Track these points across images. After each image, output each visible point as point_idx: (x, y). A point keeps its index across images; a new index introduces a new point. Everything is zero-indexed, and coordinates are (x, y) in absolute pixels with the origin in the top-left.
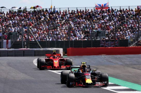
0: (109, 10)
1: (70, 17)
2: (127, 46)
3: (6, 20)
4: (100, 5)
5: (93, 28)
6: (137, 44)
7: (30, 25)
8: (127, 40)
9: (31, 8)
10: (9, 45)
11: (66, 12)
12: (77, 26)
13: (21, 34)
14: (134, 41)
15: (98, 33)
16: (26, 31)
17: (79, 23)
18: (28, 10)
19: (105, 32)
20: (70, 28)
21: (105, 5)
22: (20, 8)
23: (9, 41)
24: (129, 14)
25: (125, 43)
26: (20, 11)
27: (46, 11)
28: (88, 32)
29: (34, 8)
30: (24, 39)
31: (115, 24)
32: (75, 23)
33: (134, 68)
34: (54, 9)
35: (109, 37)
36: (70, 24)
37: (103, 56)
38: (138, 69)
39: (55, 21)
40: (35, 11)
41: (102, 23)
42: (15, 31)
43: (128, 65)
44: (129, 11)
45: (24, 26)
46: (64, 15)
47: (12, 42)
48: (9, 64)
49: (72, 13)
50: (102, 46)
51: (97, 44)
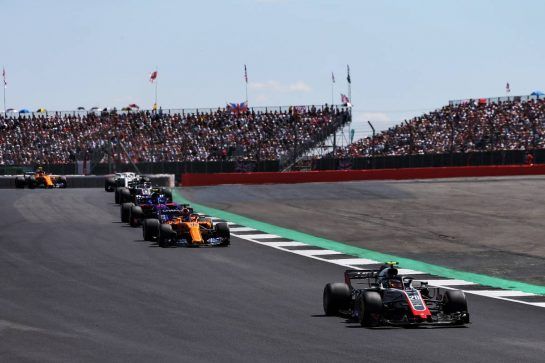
0: (248, 113)
1: (187, 125)
2: (277, 170)
3: (82, 128)
4: (234, 105)
5: (223, 142)
6: (292, 167)
7: (122, 137)
8: (277, 162)
9: (123, 109)
10: (88, 170)
11: (179, 116)
12: (197, 139)
13: (107, 152)
14: (289, 162)
15: (231, 151)
16: (115, 147)
17: (200, 134)
18: (120, 112)
19: (243, 149)
20: (186, 142)
21: (242, 104)
22: (106, 110)
23: (88, 162)
24: (280, 120)
25: (274, 166)
26: (105, 114)
27: (148, 113)
28: (216, 149)
29: (128, 109)
30: (112, 161)
31: (258, 136)
32: (195, 133)
33: (289, 205)
34: (161, 111)
35: (249, 156)
36: (187, 136)
37: (240, 186)
38: (294, 206)
39: (161, 130)
40: (129, 114)
41: (239, 134)
42: (97, 146)
43: (278, 201)
44: (281, 113)
45: (112, 139)
46: (176, 121)
47: (92, 165)
48: (87, 200)
49: (189, 118)
50: (239, 171)
51: (230, 167)
